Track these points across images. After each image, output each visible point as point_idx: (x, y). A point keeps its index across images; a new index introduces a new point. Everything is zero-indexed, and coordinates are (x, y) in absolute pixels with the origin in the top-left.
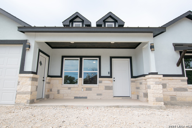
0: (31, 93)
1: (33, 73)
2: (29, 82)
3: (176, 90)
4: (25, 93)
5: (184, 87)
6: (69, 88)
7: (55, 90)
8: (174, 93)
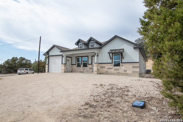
0: (64, 70)
1: (65, 64)
2: (64, 67)
3: (108, 69)
4: (63, 70)
5: (111, 67)
6: (78, 69)
7: (74, 69)
8: (107, 70)
